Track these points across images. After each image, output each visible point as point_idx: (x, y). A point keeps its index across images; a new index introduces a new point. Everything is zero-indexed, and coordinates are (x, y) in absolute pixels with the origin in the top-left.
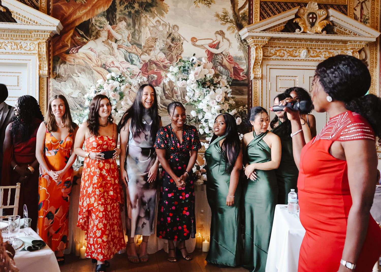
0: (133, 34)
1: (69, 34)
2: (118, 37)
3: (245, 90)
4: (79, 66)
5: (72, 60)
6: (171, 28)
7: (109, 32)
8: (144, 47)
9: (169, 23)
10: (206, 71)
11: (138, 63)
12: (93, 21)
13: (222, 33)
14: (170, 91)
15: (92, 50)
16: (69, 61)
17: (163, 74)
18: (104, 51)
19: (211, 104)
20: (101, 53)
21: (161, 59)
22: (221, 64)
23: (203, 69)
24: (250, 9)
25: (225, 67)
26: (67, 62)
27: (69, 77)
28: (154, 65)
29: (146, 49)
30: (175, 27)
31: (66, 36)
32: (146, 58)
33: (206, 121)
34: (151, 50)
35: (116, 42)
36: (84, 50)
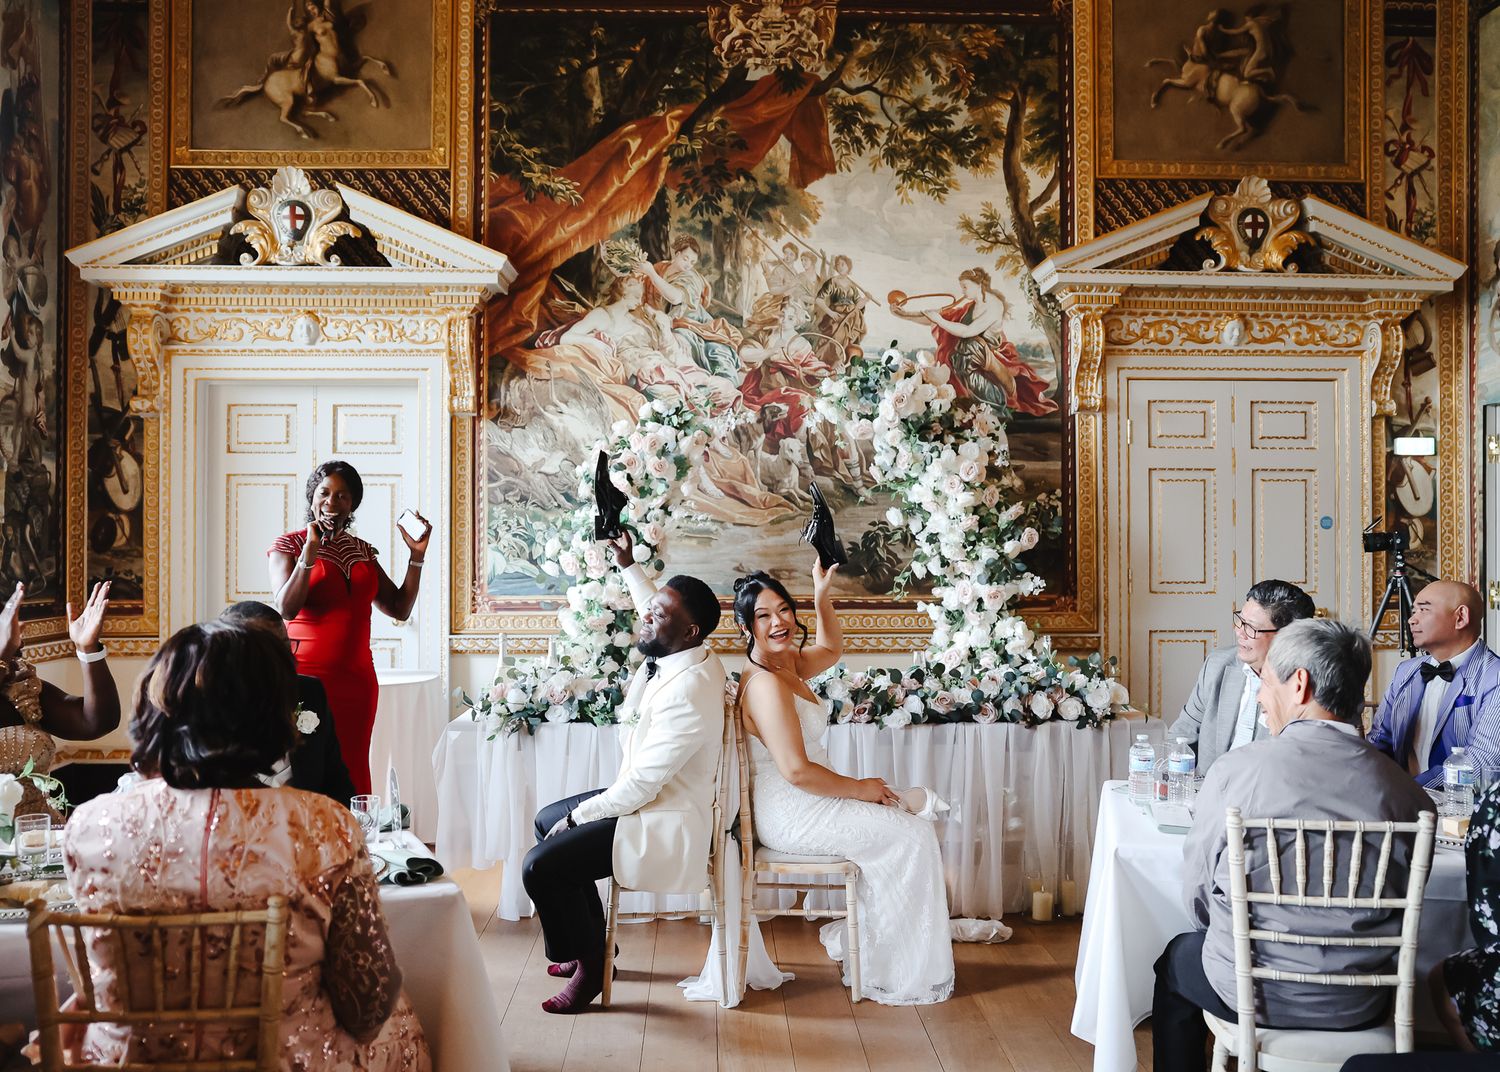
0: (718, 287)
1: (535, 292)
2: (674, 295)
3: (1055, 444)
4: (562, 382)
5: (544, 367)
6: (827, 266)
7: (648, 284)
8: (750, 323)
9: (821, 251)
10: (930, 391)
11: (732, 371)
12: (603, 253)
13: (980, 277)
14: (826, 451)
15: (598, 336)
16: (535, 370)
17: (805, 400)
18: (634, 337)
19: (944, 487)
20: (625, 345)
21: (801, 357)
22: (980, 369)
23: (921, 387)
24: (1066, 204)
25: (991, 376)
26: (530, 374)
27: (535, 414)
28: (779, 376)
29: (755, 327)
30: (841, 261)
31: (526, 300)
32: (755, 354)
33: (933, 539)
34: (770, 332)
35: (667, 311)
36: (576, 336)
